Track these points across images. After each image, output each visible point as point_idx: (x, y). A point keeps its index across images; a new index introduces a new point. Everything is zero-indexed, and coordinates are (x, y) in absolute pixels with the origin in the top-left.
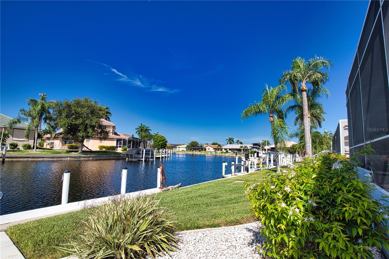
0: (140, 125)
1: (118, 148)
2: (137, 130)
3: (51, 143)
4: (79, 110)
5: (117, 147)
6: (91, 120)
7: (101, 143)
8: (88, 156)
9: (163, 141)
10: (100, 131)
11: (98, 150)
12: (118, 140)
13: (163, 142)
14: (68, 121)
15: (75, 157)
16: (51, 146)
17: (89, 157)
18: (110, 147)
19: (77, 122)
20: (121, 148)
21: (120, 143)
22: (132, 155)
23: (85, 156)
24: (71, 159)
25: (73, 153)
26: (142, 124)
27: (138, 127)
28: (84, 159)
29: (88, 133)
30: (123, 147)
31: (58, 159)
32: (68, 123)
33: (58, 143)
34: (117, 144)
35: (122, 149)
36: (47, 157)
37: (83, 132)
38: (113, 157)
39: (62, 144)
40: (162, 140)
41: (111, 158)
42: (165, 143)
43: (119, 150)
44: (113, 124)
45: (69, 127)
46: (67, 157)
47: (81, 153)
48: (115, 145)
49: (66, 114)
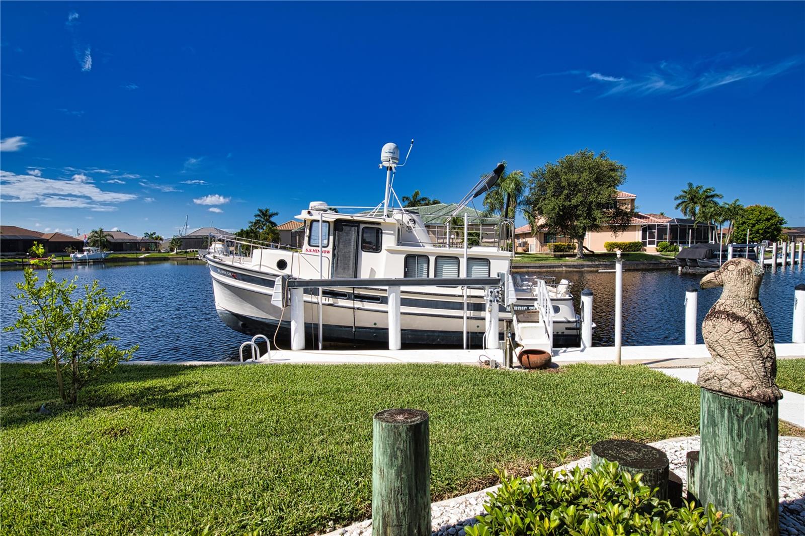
0: (687, 188)
1: (646, 246)
2: (679, 201)
3: (524, 242)
4: (574, 177)
5: (644, 244)
6: (599, 193)
7: (616, 237)
8: (597, 263)
9: (768, 220)
10: (614, 214)
11: (605, 251)
12: (646, 229)
13: (769, 224)
14: (557, 201)
15: (574, 266)
16: (524, 248)
17: (597, 266)
18: (630, 243)
19: (574, 202)
20: (655, 246)
21: (652, 235)
22: (696, 260)
23: (590, 263)
24: (568, 269)
25: (567, 258)
26: (690, 185)
27: (682, 194)
28: (589, 269)
29: (595, 219)
30: (658, 242)
31: (549, 269)
32: (559, 206)
33: (535, 243)
34: (644, 237)
35: (658, 248)
36: (533, 267)
37: (585, 219)
38: (644, 264)
39: (541, 243)
40: (765, 218)
41: (641, 267)
42: (776, 225)
43: (651, 250)
44: (632, 195)
45: (561, 213)
46: (561, 266)
47: (580, 258)
48: (640, 240)
49: (553, 190)
